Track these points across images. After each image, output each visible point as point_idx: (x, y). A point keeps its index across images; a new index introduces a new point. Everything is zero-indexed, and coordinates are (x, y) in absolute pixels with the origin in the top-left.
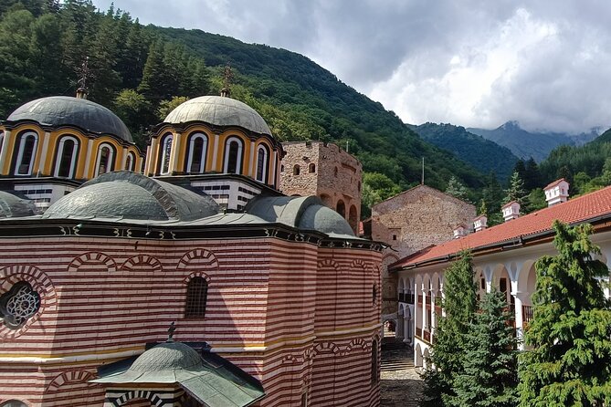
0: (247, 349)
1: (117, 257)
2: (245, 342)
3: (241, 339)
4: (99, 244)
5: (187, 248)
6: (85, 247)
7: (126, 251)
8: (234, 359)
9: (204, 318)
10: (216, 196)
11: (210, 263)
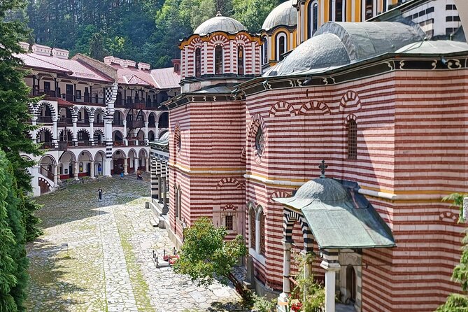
1: (294, 104)
3: (377, 184)
4: (284, 94)
5: (343, 92)
6: (275, 97)
7: (300, 98)
8: (374, 203)
9: (356, 160)
10: (422, 24)
11: (355, 106)
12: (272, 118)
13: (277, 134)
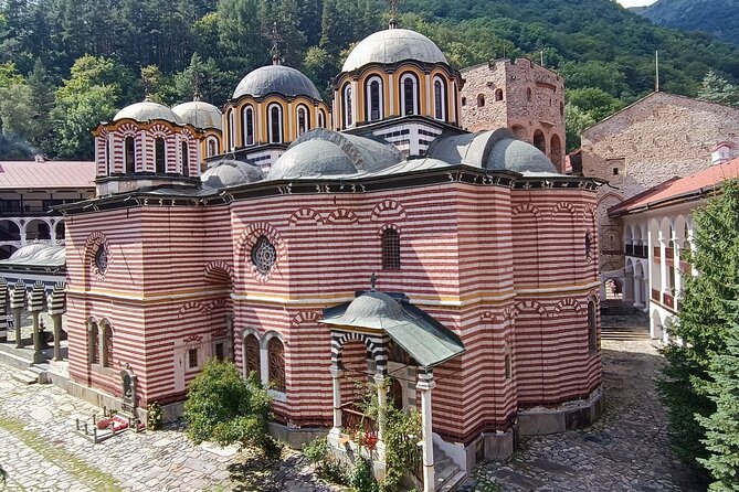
0: (443, 303)
1: (321, 211)
2: (440, 296)
3: (436, 292)
4: (307, 200)
5: (377, 200)
6: (296, 204)
7: (328, 205)
8: (432, 312)
9: (399, 270)
10: (397, 143)
11: (398, 215)
12: (293, 226)
13: (299, 246)
